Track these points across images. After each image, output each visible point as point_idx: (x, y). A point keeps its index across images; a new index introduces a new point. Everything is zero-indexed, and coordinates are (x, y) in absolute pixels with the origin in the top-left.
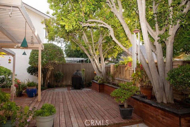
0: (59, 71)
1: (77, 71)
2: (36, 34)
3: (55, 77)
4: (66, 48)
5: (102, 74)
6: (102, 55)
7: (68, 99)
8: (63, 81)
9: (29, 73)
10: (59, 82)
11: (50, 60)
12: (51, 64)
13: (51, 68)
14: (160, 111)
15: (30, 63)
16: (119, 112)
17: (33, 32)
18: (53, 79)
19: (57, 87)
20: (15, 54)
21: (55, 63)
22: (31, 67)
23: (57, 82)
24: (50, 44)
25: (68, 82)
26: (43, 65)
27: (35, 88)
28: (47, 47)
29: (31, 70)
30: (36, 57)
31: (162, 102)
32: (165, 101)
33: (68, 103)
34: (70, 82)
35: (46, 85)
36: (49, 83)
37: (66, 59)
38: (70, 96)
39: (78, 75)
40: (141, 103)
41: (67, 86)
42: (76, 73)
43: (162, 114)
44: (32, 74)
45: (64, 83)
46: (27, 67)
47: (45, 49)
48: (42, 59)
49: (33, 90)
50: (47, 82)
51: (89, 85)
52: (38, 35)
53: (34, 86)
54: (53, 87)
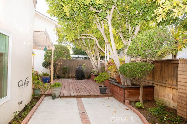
0: (66, 65)
1: (80, 66)
2: (51, 42)
3: (63, 70)
4: (73, 46)
5: (98, 69)
6: (99, 54)
7: (71, 84)
8: (69, 74)
9: (44, 66)
10: (66, 74)
11: (60, 57)
12: (60, 60)
13: (60, 63)
14: (119, 88)
15: (45, 59)
16: (99, 90)
17: (50, 41)
18: (61, 71)
19: (64, 78)
20: (34, 52)
21: (63, 60)
22: (45, 62)
23: (64, 74)
24: (59, 45)
25: (73, 75)
26: (54, 61)
27: (48, 77)
28: (57, 47)
29: (45, 65)
30: (49, 55)
31: (124, 85)
32: (126, 84)
33: (70, 86)
34: (74, 75)
35: (56, 76)
36: (58, 74)
37: (72, 56)
38: (73, 83)
39: (80, 69)
40: (113, 85)
41: (72, 77)
42: (79, 67)
43: (119, 90)
44: (46, 68)
45: (70, 75)
46: (42, 62)
47: (56, 49)
48: (54, 56)
49: (47, 78)
50: (57, 73)
51: (89, 77)
52: (52, 42)
53: (47, 76)
54: (62, 78)
